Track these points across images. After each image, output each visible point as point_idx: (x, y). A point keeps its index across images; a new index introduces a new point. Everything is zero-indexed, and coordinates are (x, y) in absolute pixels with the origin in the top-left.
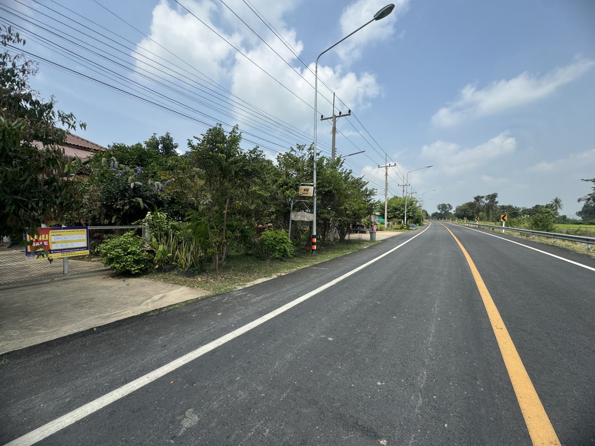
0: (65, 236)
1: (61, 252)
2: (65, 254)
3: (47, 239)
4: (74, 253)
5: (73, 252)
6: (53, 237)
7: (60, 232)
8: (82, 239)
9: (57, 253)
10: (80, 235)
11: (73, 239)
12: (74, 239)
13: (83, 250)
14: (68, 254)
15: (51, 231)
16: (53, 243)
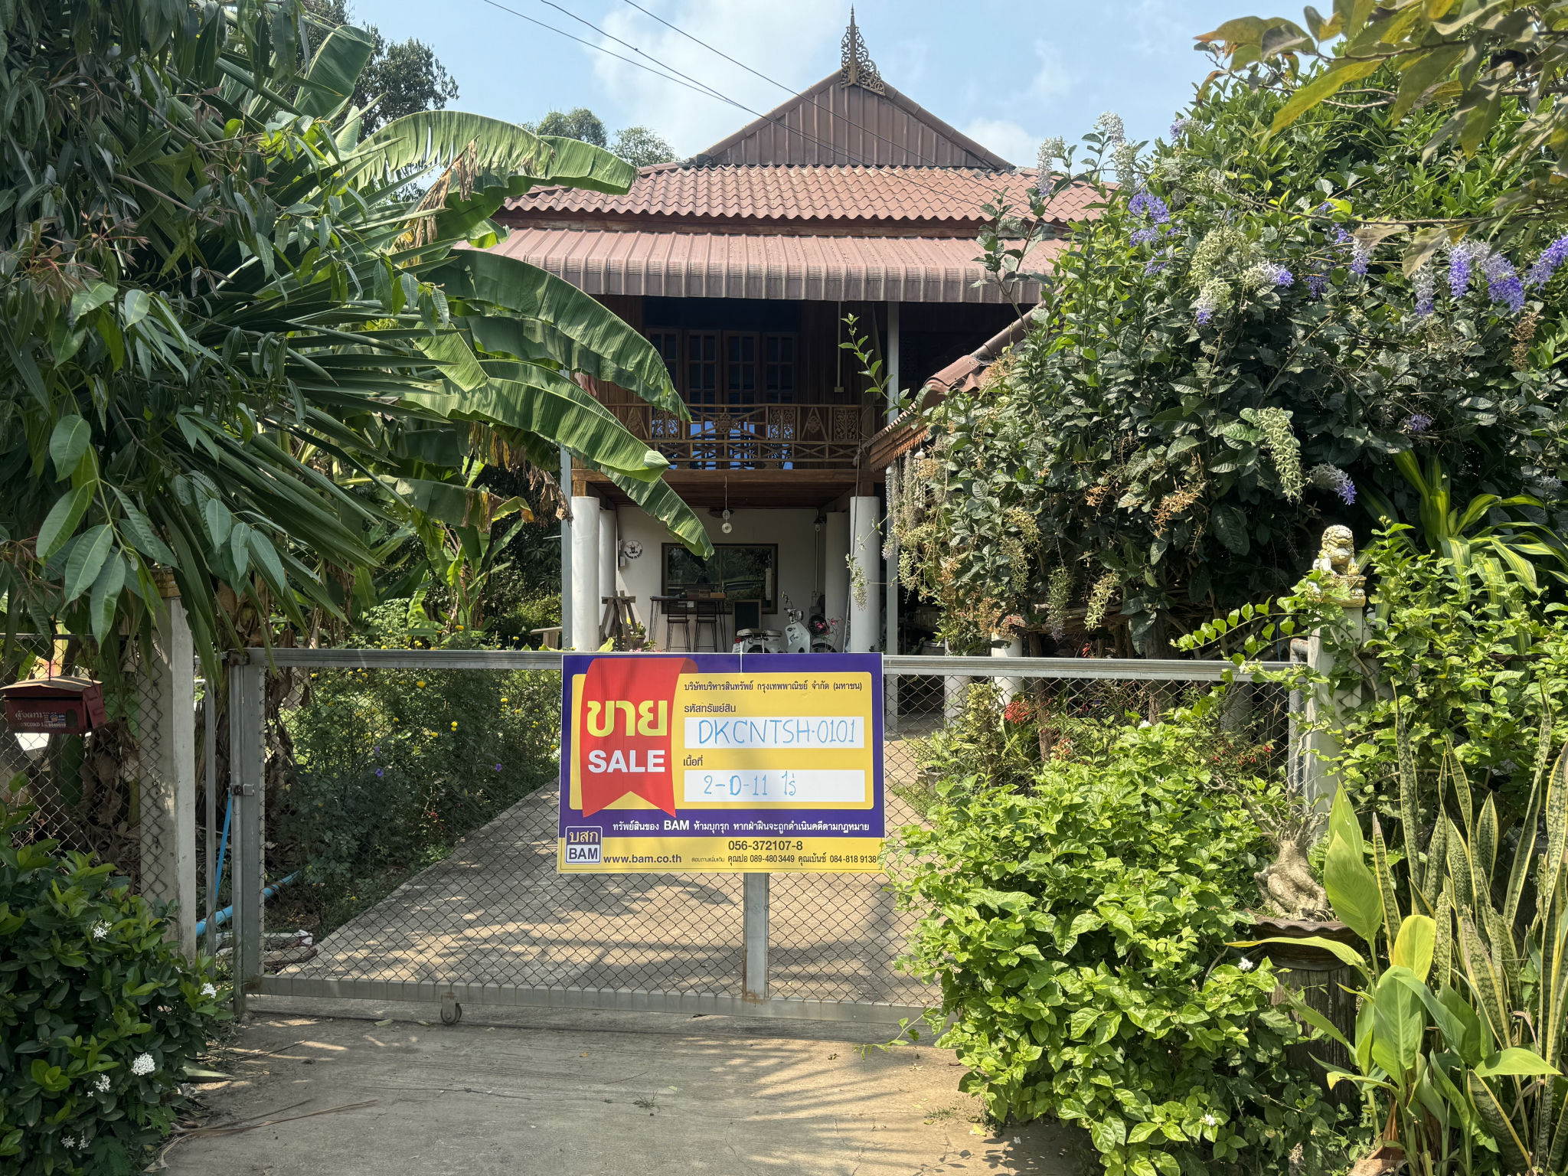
0: (755, 720)
1: (728, 833)
2: (749, 852)
3: (662, 731)
4: (799, 846)
5: (794, 840)
6: (692, 721)
7: (727, 686)
8: (847, 745)
9: (708, 834)
10: (837, 720)
11: (794, 745)
12: (803, 743)
13: (852, 834)
14: (764, 853)
15: (684, 679)
16: (693, 762)
